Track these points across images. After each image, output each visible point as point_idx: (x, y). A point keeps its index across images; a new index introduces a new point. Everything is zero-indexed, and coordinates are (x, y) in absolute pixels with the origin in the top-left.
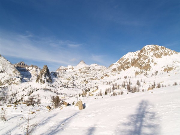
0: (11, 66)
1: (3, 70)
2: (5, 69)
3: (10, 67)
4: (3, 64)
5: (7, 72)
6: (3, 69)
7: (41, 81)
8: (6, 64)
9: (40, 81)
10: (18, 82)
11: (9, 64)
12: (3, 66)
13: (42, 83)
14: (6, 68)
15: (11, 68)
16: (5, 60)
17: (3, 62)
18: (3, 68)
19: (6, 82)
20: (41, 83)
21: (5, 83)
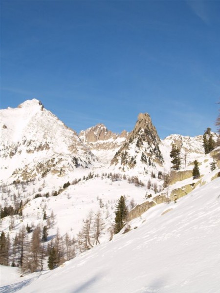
0: (66, 134)
1: (44, 143)
2: (49, 140)
3: (63, 134)
4: (46, 129)
5: (53, 149)
6: (45, 140)
7: (123, 159)
8: (54, 127)
9: (120, 161)
10: (64, 166)
11: (60, 128)
12: (45, 134)
13: (127, 167)
14: (51, 138)
15: (66, 137)
16: (52, 118)
17: (47, 123)
18: (44, 138)
19: (37, 170)
20: (122, 166)
21: (35, 171)
